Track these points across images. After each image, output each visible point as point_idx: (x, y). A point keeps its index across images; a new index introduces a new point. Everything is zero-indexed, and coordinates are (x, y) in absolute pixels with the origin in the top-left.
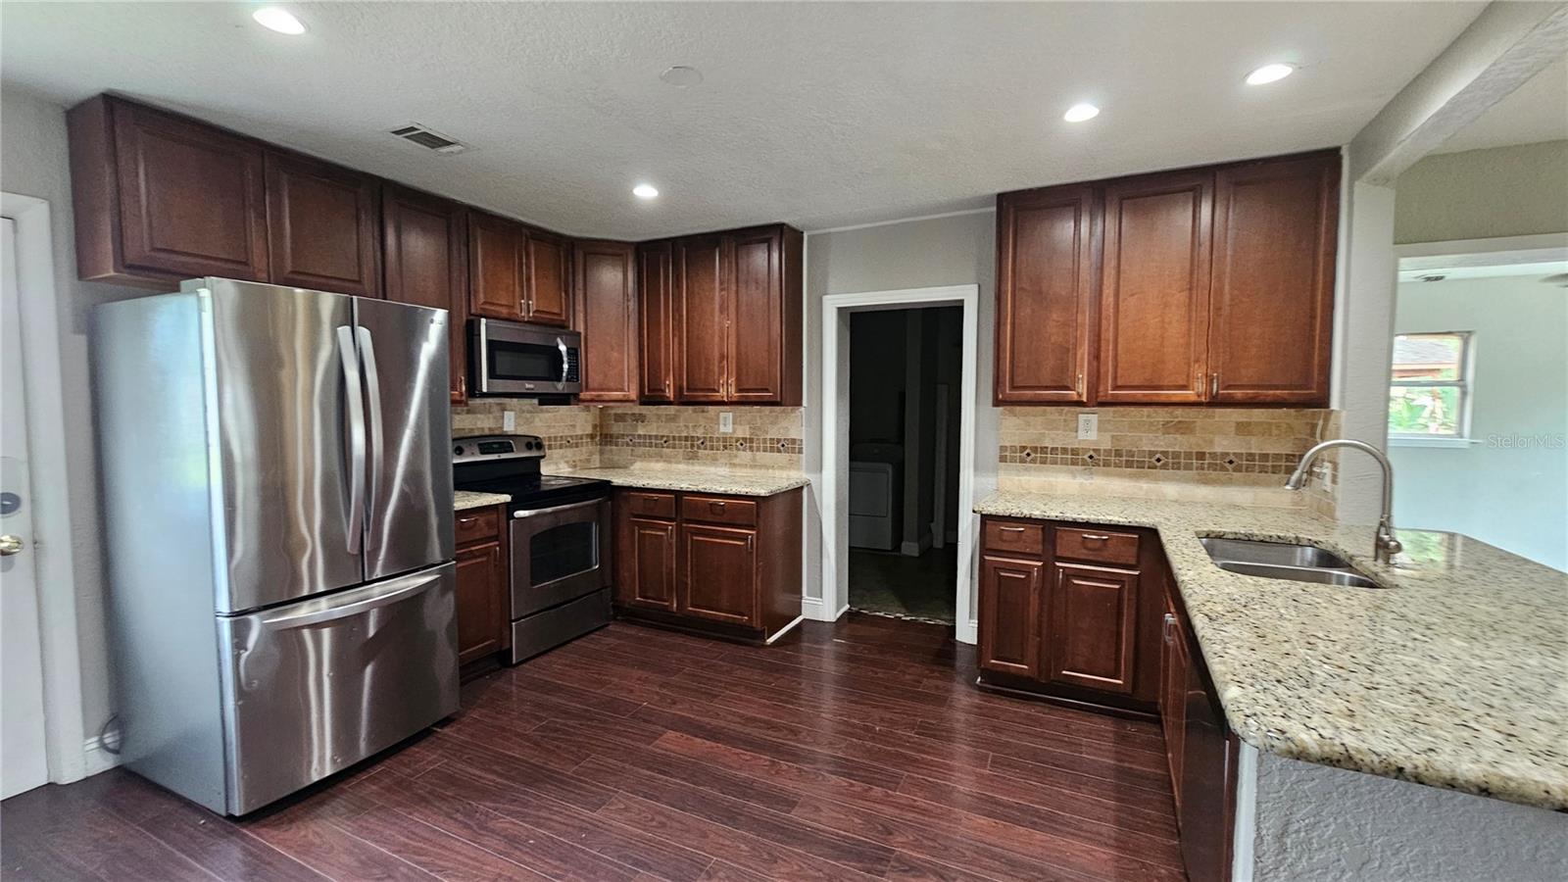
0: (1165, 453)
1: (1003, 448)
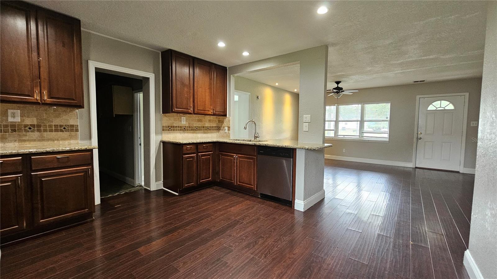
0: (198, 127)
1: (163, 127)
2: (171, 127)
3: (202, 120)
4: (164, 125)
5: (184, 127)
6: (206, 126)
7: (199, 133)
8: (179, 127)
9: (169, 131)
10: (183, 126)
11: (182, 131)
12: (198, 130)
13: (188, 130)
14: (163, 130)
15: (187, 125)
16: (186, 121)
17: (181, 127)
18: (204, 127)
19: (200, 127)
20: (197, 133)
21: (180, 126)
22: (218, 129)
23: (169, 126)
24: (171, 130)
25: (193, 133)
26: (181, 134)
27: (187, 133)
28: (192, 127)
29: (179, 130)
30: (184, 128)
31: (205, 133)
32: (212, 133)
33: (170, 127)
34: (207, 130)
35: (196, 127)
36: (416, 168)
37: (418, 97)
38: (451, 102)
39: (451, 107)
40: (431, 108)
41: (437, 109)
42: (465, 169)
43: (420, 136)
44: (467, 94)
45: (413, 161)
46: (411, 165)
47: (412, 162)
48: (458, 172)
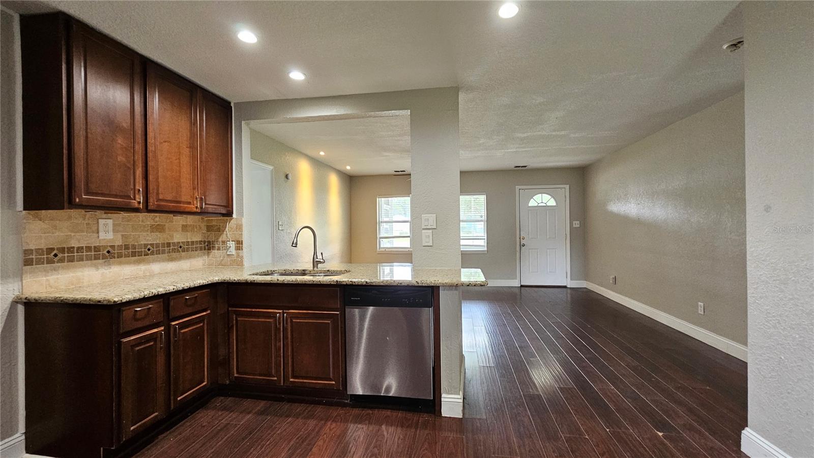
0: (152, 245)
1: (27, 252)
2: (62, 250)
3: (165, 225)
4: (32, 247)
5: (109, 249)
6: (176, 241)
7: (154, 261)
8: (89, 249)
9: (54, 262)
10: (105, 247)
11: (100, 261)
12: (152, 253)
13: (120, 256)
14: (28, 262)
15: (119, 242)
16: (114, 231)
17: (97, 249)
18: (169, 245)
19: (157, 245)
20: (149, 262)
21: (93, 245)
22: (208, 246)
23: (50, 250)
24: (62, 260)
25: (138, 262)
26: (97, 269)
27: (120, 263)
28: (134, 247)
29: (91, 260)
30: (108, 252)
31: (172, 260)
32: (190, 257)
33: (55, 252)
34: (178, 251)
35: (146, 245)
36: (522, 286)
37: (518, 187)
38: (553, 197)
39: (552, 203)
40: (532, 203)
41: (539, 205)
42: (572, 281)
43: (523, 241)
44: (567, 187)
45: (518, 278)
46: (516, 283)
47: (516, 279)
48: (565, 287)
